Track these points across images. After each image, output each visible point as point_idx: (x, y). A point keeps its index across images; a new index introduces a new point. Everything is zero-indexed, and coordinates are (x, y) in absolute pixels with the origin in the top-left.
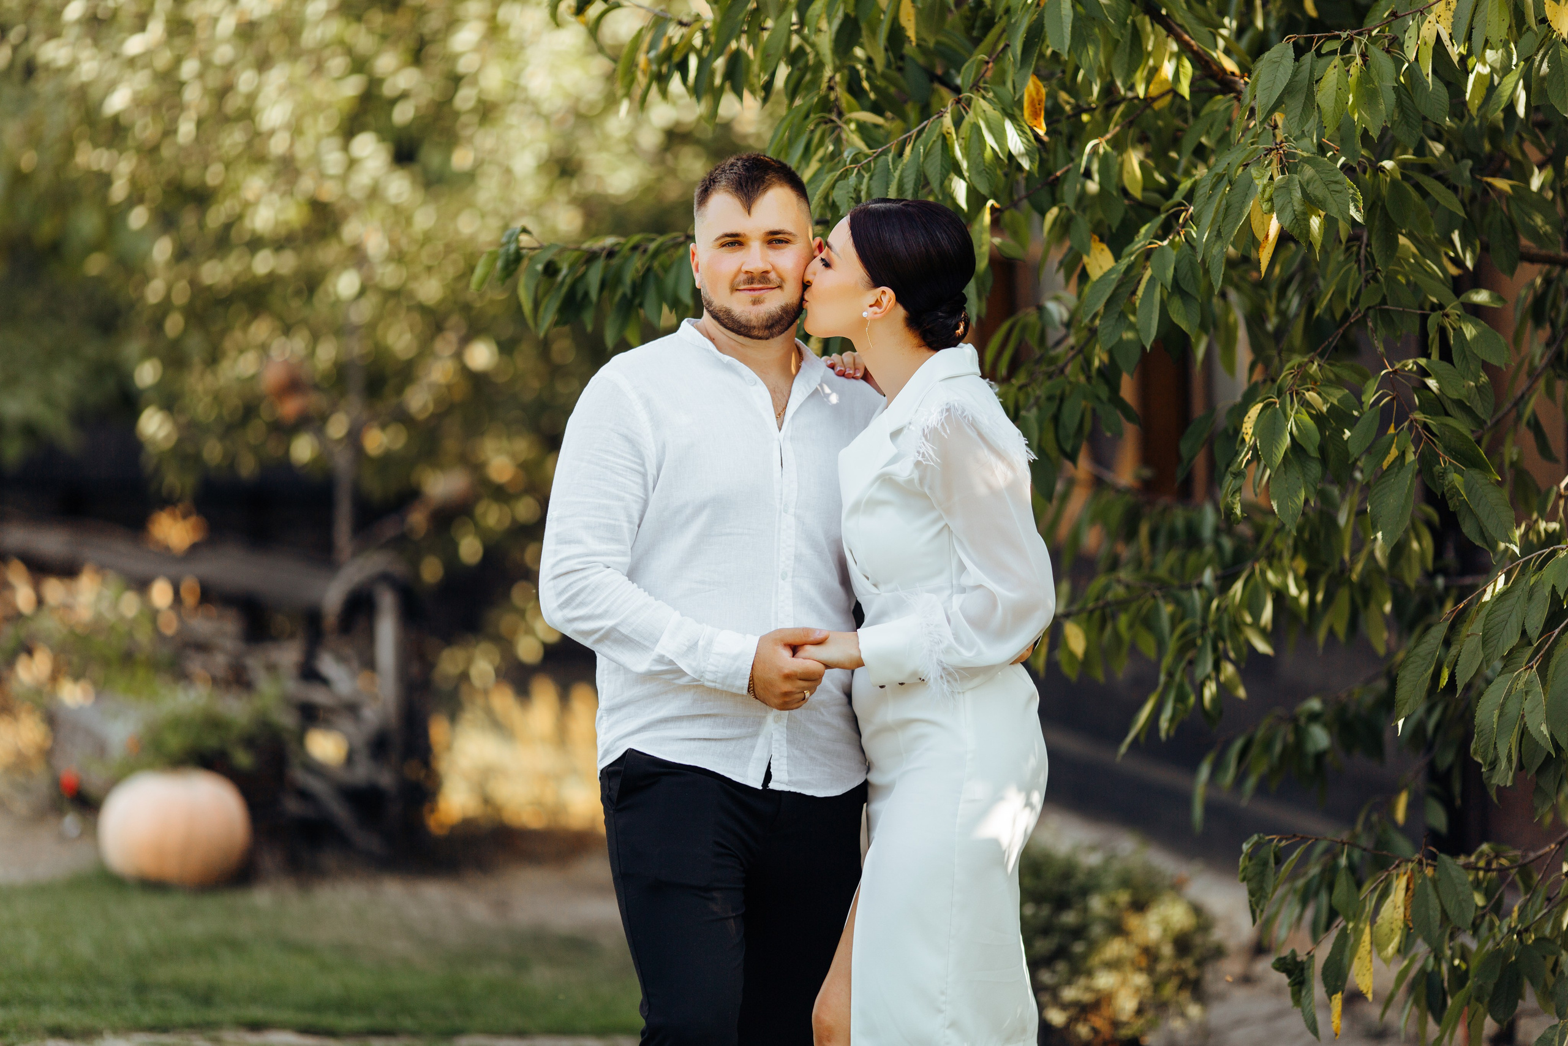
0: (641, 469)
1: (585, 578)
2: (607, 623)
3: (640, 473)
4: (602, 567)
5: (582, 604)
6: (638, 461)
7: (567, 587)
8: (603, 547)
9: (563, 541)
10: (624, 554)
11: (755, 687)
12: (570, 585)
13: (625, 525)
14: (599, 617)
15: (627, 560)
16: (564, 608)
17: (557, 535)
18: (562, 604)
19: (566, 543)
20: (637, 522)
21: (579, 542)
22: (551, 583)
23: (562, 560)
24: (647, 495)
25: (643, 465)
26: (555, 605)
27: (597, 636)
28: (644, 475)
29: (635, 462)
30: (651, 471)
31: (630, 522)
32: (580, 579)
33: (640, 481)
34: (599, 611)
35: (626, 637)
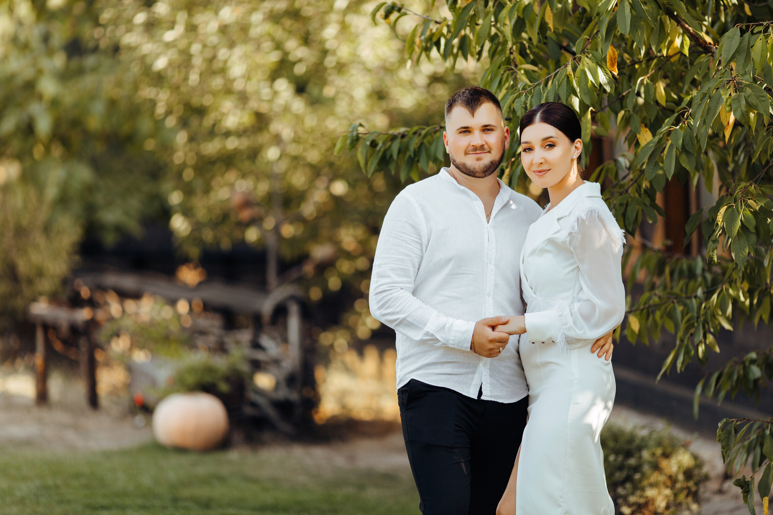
0: (420, 241)
1: (391, 294)
2: (402, 316)
3: (419, 243)
4: (399, 289)
5: (389, 307)
6: (418, 237)
7: (382, 298)
8: (400, 279)
9: (381, 276)
10: (410, 283)
11: (475, 347)
12: (383, 297)
13: (411, 269)
14: (398, 313)
15: (412, 286)
16: (381, 309)
17: (378, 273)
18: (379, 307)
19: (382, 277)
20: (417, 267)
21: (388, 277)
22: (374, 297)
23: (380, 285)
24: (422, 254)
25: (421, 239)
26: (376, 307)
27: (396, 322)
28: (421, 245)
29: (417, 238)
30: (425, 242)
31: (414, 267)
32: (388, 295)
33: (419, 247)
34: (397, 310)
35: (411, 323)
